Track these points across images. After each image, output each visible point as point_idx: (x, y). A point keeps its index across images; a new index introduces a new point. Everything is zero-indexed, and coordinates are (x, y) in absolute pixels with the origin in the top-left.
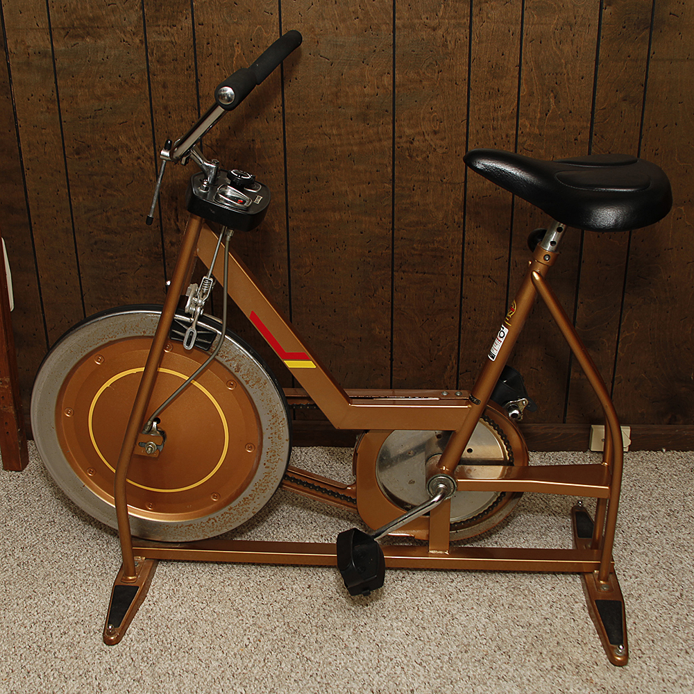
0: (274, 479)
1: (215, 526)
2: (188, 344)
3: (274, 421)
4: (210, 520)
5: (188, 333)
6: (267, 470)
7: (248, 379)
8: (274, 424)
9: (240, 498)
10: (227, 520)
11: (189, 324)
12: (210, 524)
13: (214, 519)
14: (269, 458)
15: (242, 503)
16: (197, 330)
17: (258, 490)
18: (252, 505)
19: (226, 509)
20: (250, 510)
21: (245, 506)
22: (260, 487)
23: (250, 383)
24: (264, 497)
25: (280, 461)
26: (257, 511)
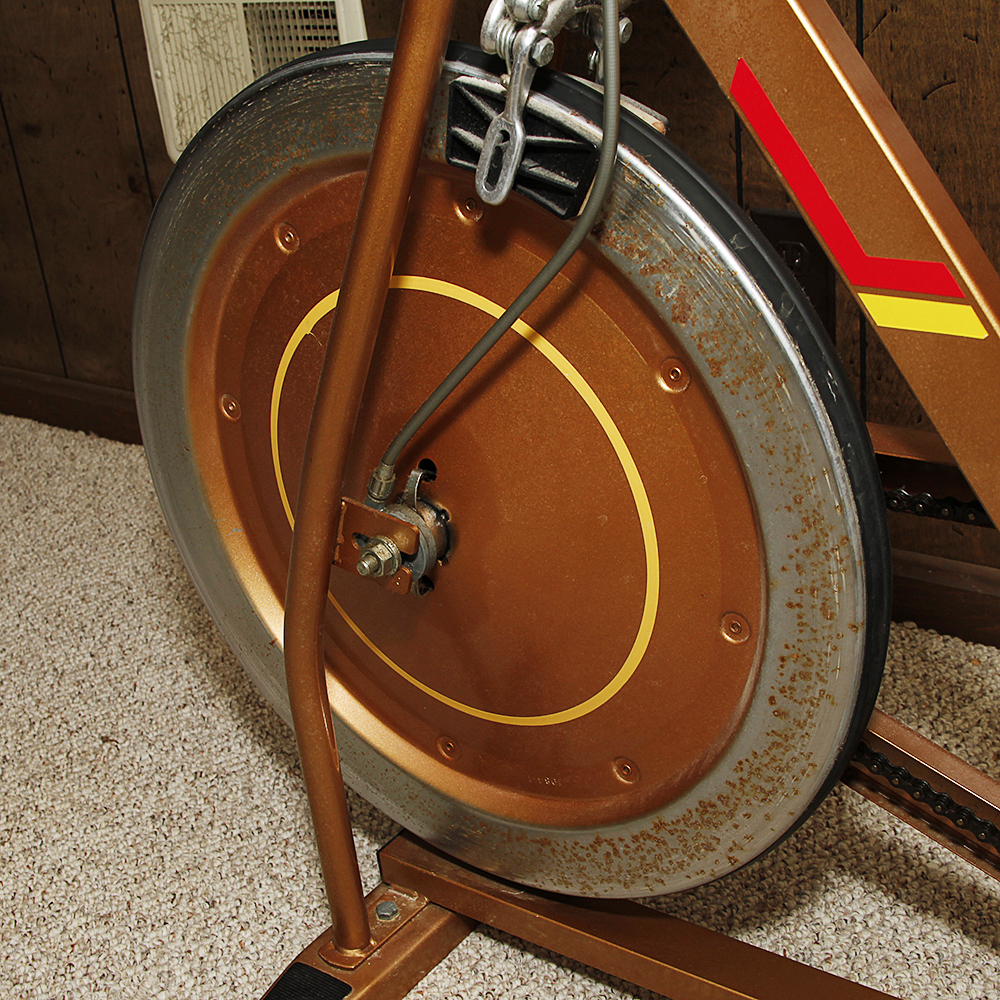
0: (804, 763)
1: (614, 869)
2: (493, 179)
3: (808, 539)
4: (598, 841)
5: (493, 133)
6: (780, 724)
7: (718, 355)
8: (808, 552)
9: (690, 801)
10: (650, 859)
11: (499, 102)
12: (600, 856)
13: (610, 843)
14: (786, 681)
15: (696, 817)
16: (528, 131)
17: (747, 788)
18: (726, 834)
19: (646, 824)
20: (722, 849)
21: (704, 831)
22: (754, 780)
23: (728, 374)
24: (768, 817)
25: (824, 702)
26: (743, 857)
